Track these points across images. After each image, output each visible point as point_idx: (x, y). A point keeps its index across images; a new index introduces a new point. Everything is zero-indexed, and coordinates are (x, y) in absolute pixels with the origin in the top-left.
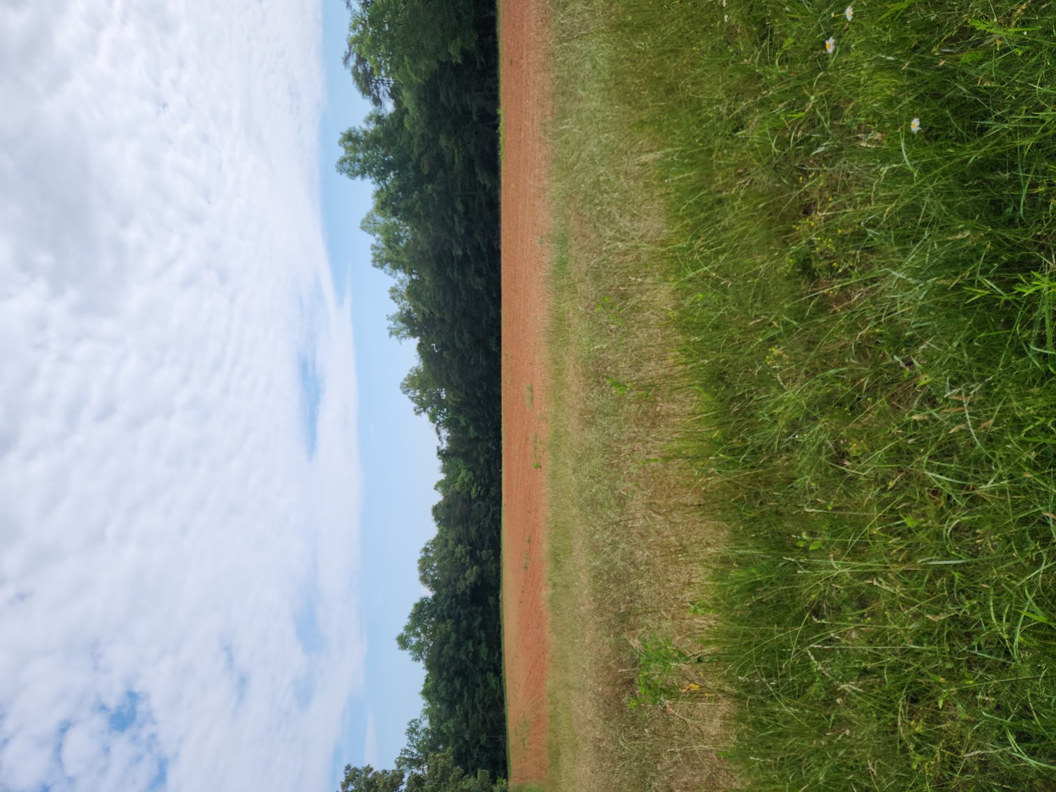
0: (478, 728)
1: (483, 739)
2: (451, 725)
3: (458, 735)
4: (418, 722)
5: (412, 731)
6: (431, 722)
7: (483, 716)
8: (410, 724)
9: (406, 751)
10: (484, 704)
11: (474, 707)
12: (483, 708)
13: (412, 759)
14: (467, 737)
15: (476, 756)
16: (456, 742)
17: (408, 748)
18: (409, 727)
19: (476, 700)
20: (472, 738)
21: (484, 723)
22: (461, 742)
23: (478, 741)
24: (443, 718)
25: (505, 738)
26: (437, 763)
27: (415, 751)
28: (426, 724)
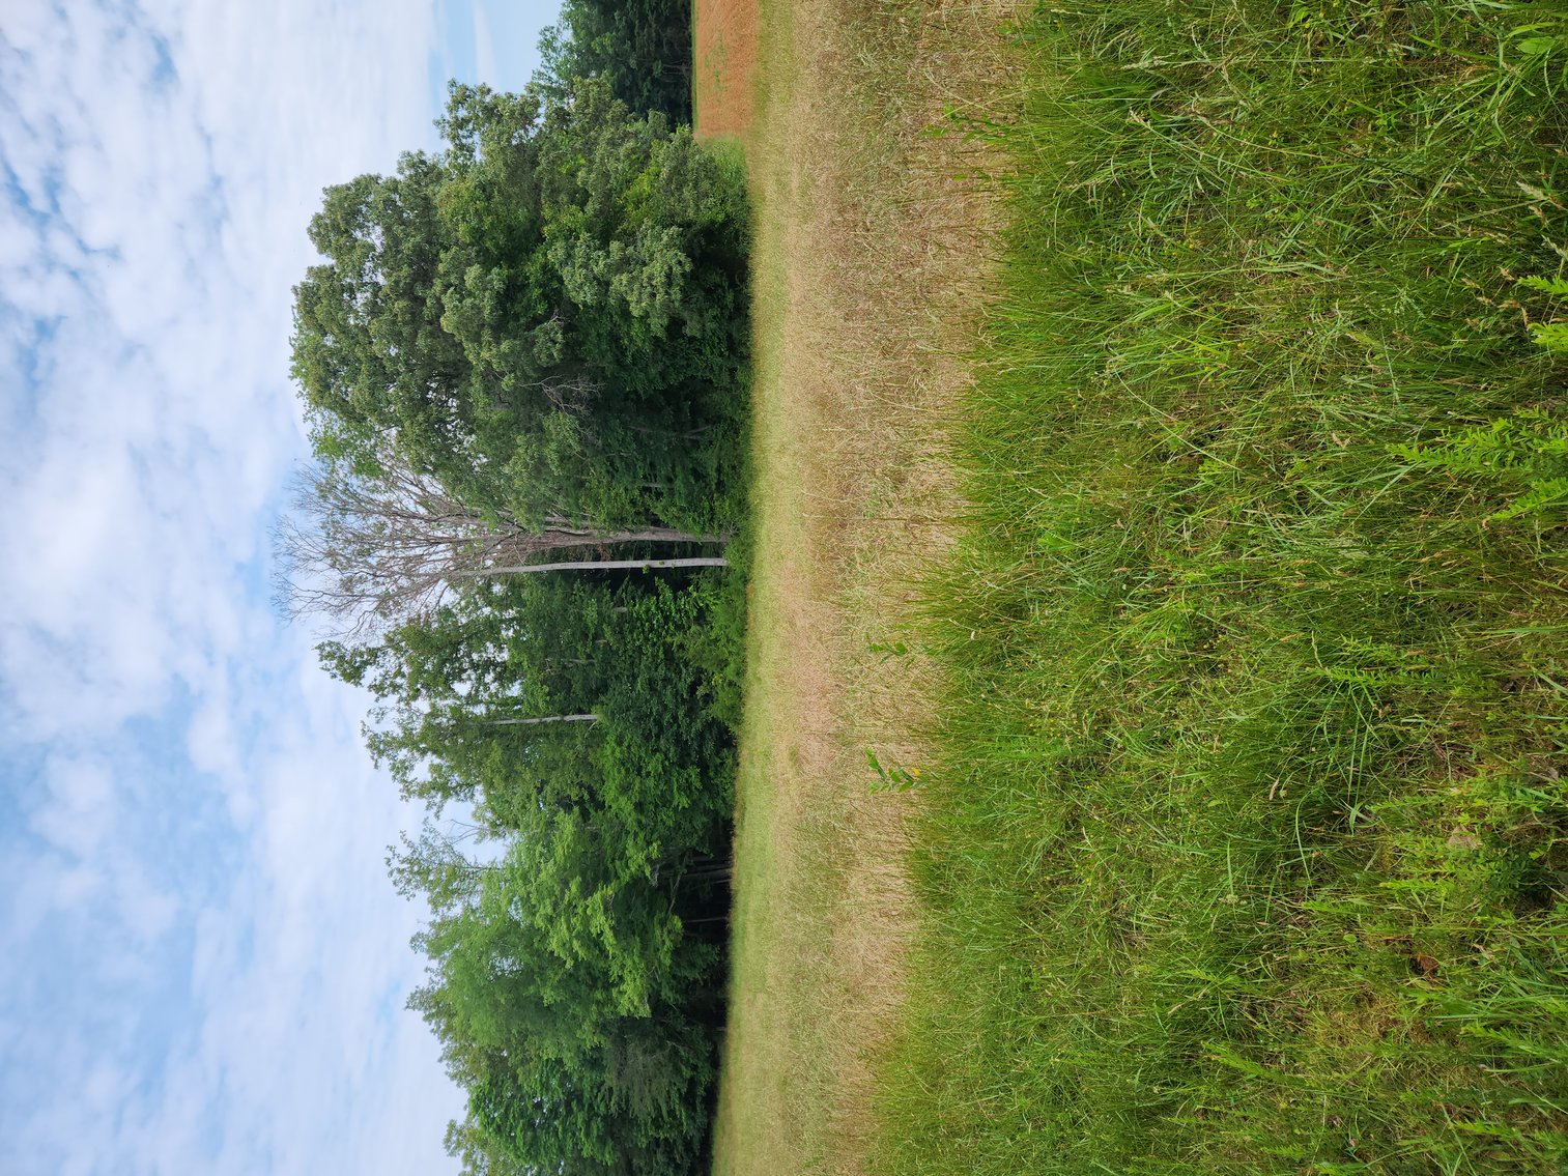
0: (649, 51)
1: (658, 68)
2: (607, 42)
3: (618, 59)
4: (555, 30)
5: (548, 45)
6: (576, 34)
7: (658, 34)
8: (542, 33)
9: (540, 74)
10: (659, 15)
11: (643, 18)
12: (657, 20)
13: (550, 88)
14: (633, 63)
15: (646, 93)
16: (616, 68)
17: (543, 70)
18: (541, 38)
19: (647, 6)
20: (640, 64)
21: (659, 44)
22: (623, 69)
23: (650, 71)
24: (594, 29)
25: (690, 71)
26: (587, 93)
27: (554, 76)
28: (567, 36)
